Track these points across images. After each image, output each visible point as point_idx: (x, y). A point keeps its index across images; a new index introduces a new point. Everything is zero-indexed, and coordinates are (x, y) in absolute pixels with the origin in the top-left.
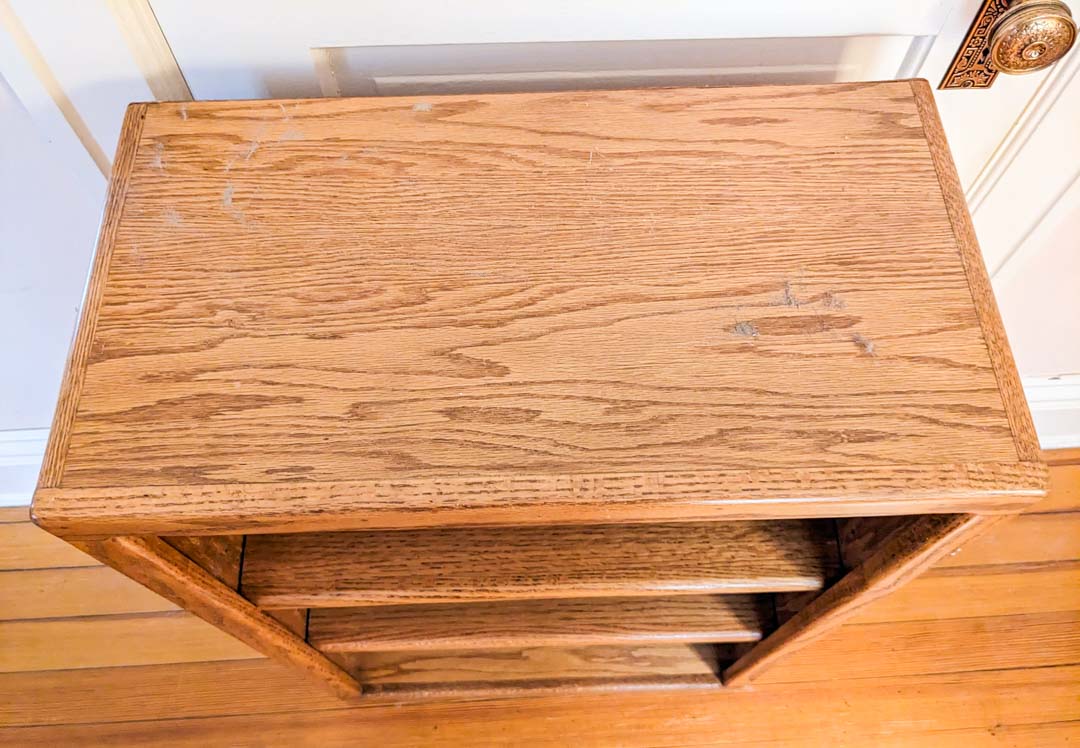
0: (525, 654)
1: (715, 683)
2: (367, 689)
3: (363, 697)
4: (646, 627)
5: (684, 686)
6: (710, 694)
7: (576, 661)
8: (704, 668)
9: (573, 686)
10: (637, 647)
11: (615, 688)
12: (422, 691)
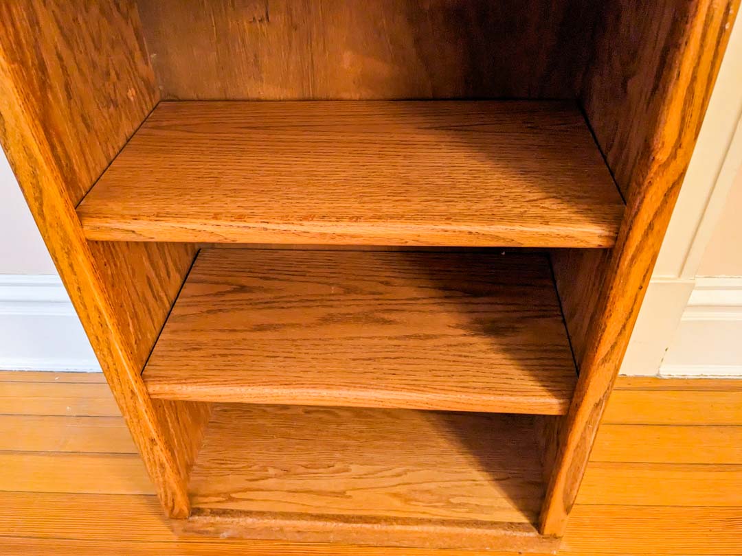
0: (348, 493)
1: (533, 531)
2: (196, 511)
3: (191, 519)
4: (455, 389)
5: (501, 532)
6: (528, 541)
7: (397, 503)
8: (520, 518)
9: (392, 524)
10: (455, 496)
11: (431, 528)
12: (247, 518)
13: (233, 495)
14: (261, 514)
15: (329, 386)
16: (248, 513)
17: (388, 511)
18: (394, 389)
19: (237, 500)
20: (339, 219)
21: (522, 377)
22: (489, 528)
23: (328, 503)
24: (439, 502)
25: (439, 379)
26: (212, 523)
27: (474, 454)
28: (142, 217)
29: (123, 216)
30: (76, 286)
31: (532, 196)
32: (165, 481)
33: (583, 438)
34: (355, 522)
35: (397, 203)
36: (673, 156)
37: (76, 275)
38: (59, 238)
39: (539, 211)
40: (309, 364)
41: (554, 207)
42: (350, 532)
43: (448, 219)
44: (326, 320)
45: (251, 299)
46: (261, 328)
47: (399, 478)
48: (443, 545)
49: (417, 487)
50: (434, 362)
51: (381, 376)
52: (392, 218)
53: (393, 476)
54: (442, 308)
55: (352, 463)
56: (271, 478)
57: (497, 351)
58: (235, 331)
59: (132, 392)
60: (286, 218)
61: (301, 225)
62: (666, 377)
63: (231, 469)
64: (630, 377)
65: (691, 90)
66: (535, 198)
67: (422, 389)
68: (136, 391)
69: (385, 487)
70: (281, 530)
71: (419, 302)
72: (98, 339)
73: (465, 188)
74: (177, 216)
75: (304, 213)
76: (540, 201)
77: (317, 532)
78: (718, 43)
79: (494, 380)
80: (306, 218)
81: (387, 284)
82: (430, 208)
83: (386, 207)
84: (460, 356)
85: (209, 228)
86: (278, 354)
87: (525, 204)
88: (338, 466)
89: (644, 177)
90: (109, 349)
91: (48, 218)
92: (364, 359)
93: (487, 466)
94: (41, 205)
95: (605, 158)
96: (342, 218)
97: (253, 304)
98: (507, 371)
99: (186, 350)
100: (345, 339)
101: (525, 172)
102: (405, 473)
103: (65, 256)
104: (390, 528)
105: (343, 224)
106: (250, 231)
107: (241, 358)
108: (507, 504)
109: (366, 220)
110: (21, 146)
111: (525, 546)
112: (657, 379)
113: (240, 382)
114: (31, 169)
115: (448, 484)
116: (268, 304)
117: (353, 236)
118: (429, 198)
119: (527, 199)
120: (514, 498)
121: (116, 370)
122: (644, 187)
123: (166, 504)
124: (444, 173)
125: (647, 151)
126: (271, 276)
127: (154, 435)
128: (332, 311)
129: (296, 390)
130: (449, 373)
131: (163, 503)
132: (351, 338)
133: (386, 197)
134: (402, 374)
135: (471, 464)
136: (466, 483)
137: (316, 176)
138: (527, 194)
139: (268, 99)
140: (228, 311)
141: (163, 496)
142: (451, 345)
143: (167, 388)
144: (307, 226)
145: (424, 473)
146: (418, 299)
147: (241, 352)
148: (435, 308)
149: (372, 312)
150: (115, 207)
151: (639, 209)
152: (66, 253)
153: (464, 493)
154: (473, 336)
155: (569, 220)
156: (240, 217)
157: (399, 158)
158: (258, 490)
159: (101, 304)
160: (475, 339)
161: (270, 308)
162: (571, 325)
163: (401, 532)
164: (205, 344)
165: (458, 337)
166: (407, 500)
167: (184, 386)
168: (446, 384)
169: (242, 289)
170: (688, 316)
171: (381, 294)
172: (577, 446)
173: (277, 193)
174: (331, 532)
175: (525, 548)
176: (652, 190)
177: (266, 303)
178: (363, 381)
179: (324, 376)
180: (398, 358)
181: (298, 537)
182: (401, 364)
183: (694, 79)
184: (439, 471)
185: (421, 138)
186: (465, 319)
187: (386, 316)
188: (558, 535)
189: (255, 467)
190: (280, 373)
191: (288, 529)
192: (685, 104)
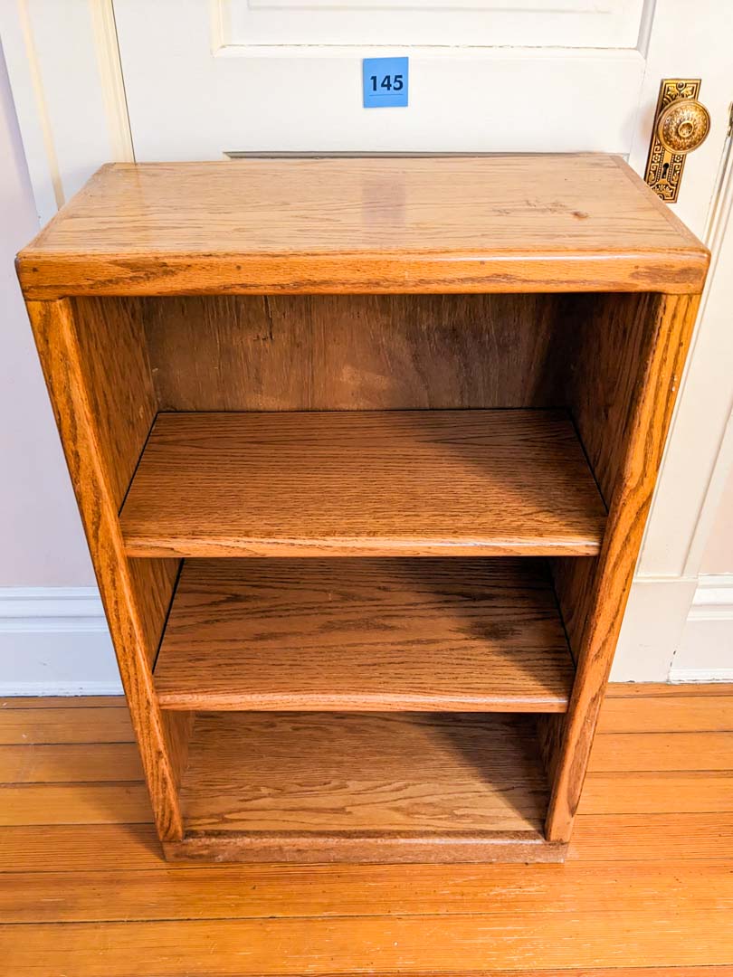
0: (348, 809)
1: (539, 838)
2: (190, 834)
3: (185, 841)
4: (460, 690)
5: (507, 842)
6: (535, 849)
7: (398, 817)
8: (526, 826)
9: (395, 838)
10: (460, 807)
11: (437, 841)
12: (245, 838)
13: (227, 816)
14: (260, 834)
15: (338, 691)
16: (245, 833)
17: (391, 824)
18: (401, 692)
19: (232, 821)
20: (358, 534)
21: (524, 677)
22: (494, 837)
23: (328, 820)
24: (442, 814)
25: (443, 681)
26: (208, 845)
27: (476, 766)
28: (181, 536)
29: (161, 535)
30: (114, 599)
31: (527, 510)
32: (165, 799)
33: (583, 733)
34: (357, 837)
35: (409, 518)
36: (641, 483)
37: (115, 589)
38: (107, 556)
39: (534, 524)
40: (315, 671)
41: (548, 520)
42: (353, 847)
43: (455, 532)
44: (328, 628)
45: (247, 609)
46: (260, 637)
47: (398, 793)
48: (449, 859)
49: (418, 800)
50: (439, 666)
51: (386, 680)
52: (405, 532)
53: (393, 791)
54: (441, 613)
55: (349, 780)
56: (265, 797)
57: (499, 654)
58: (235, 640)
59: (148, 702)
60: (310, 534)
61: (324, 540)
62: (677, 683)
63: (220, 791)
64: (638, 684)
65: (650, 434)
66: (530, 512)
67: (429, 691)
68: (151, 700)
69: (387, 802)
70: (281, 849)
71: (419, 607)
72: (124, 650)
73: (468, 503)
74: (210, 534)
75: (324, 529)
76: (534, 515)
77: (319, 850)
78: (668, 401)
79: (497, 681)
80: (327, 534)
81: (385, 589)
82: (438, 523)
83: (398, 522)
84: (463, 659)
85: (242, 545)
86: (283, 663)
87: (521, 517)
88: (335, 783)
89: (619, 500)
90: (133, 658)
91: (101, 539)
92: (369, 665)
93: (489, 778)
94: (97, 528)
95: (593, 471)
96: (361, 533)
97: (251, 613)
98: (509, 672)
99: (190, 661)
100: (348, 645)
101: (521, 486)
102: (406, 787)
103: (110, 572)
104: (394, 841)
105: (363, 538)
106: (279, 546)
107: (247, 667)
108: (512, 813)
109: (382, 535)
110: (90, 481)
111: (532, 854)
112: (667, 684)
113: (251, 690)
114: (95, 499)
115: (451, 797)
116: (266, 613)
117: (371, 549)
118: (437, 513)
119: (524, 513)
120: (518, 807)
121: (136, 680)
122: (619, 508)
123: (162, 824)
124: (447, 488)
125: (620, 478)
126: (263, 584)
127: (161, 747)
128: (332, 618)
129: (306, 696)
130: (454, 676)
131: (158, 824)
132: (355, 645)
133: (398, 513)
134: (408, 678)
135: (474, 776)
136: (470, 795)
137: (328, 492)
138: (524, 508)
139: (267, 409)
140: (225, 621)
141: (160, 814)
142: (453, 649)
143: (178, 698)
144: (330, 541)
145: (425, 787)
146: (417, 604)
147: (246, 661)
148: (436, 613)
149: (373, 618)
150: (153, 526)
151: (617, 524)
152: (111, 570)
153: (468, 805)
154: (474, 639)
155: (559, 532)
156: (269, 534)
157: (404, 473)
158: (251, 810)
159: (133, 617)
160: (476, 643)
161: (267, 617)
162: (568, 627)
163: (405, 845)
164: (209, 654)
165: (460, 640)
166: (409, 814)
167: (196, 696)
168: (452, 686)
169: (236, 598)
170: (694, 616)
171: (379, 600)
172: (578, 742)
173: (297, 510)
174: (332, 849)
175: (532, 857)
176: (626, 509)
177: (263, 612)
178: (371, 685)
179: (331, 681)
180: (402, 663)
181: (298, 857)
182: (406, 669)
183: (651, 426)
184: (440, 784)
185: (421, 452)
186: (465, 623)
187: (387, 622)
188: (564, 841)
189: (247, 788)
190: (288, 681)
191: (286, 848)
192: (646, 445)
